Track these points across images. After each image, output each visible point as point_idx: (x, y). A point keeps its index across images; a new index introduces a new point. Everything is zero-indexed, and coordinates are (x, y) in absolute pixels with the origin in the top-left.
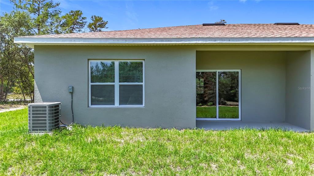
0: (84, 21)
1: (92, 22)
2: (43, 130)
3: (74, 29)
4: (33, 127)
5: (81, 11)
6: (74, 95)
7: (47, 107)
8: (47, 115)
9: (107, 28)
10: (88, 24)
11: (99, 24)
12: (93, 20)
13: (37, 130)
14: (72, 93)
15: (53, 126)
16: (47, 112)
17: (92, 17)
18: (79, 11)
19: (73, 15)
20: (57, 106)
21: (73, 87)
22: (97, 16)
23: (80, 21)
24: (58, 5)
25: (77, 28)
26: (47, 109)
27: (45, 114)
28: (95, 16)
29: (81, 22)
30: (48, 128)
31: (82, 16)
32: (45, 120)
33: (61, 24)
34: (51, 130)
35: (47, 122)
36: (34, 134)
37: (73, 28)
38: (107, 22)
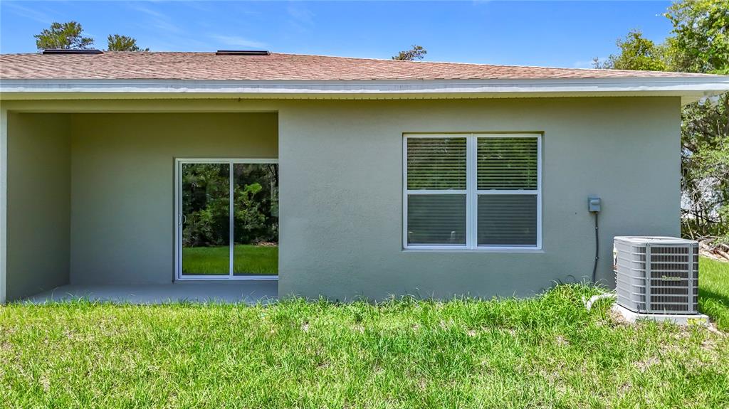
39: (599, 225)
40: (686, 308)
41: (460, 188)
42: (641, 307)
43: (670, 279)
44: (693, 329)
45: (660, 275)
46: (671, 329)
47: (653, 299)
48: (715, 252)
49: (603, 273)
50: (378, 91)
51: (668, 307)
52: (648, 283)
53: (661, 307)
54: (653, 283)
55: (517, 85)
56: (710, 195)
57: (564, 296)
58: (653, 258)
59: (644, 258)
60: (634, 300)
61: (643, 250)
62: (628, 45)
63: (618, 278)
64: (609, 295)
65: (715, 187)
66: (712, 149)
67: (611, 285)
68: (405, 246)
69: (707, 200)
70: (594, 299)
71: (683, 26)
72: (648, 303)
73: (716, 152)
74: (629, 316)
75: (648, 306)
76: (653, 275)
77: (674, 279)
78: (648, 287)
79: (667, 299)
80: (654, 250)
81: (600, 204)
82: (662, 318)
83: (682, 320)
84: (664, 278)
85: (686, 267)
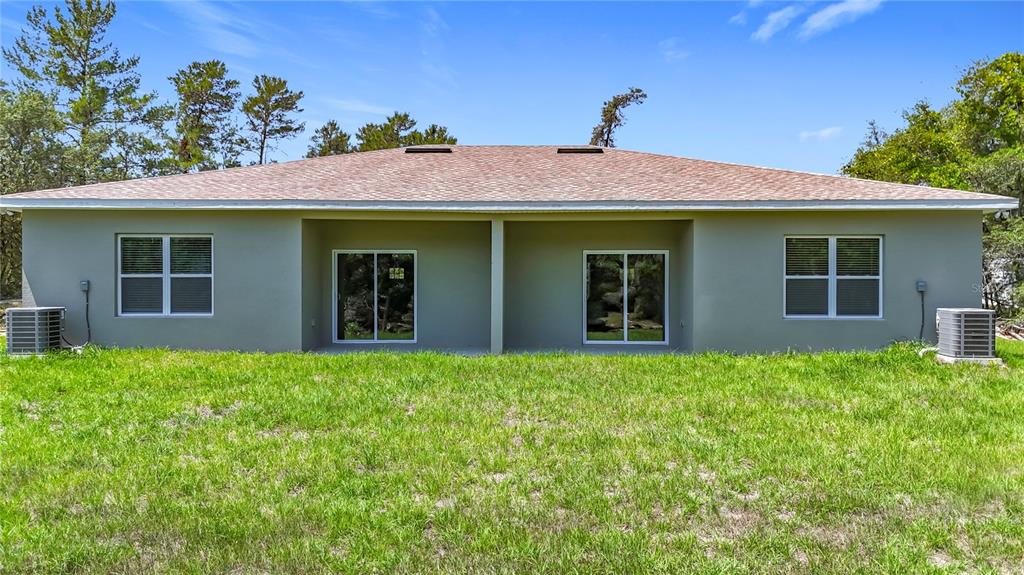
0: (231, 90)
1: (256, 94)
2: (31, 350)
3: (204, 113)
4: (14, 345)
5: (223, 65)
6: (91, 294)
7: (36, 314)
8: (37, 327)
9: (301, 111)
10: (243, 99)
11: (276, 100)
12: (259, 88)
13: (20, 351)
14: (87, 292)
15: (46, 345)
16: (36, 322)
17: (256, 81)
18: (218, 63)
19: (200, 75)
20: (57, 312)
21: (88, 282)
22: (269, 75)
23: (221, 93)
24: (134, 63)
25: (213, 111)
26: (36, 317)
27: (33, 324)
28: (264, 77)
29: (224, 94)
30: (37, 347)
31: (227, 77)
32: (34, 335)
33: (145, 116)
34: (42, 351)
35: (37, 337)
36: (15, 357)
37: (201, 112)
38: (301, 93)
39: (925, 300)
40: (987, 354)
41: (824, 274)
42: (957, 354)
43: (976, 335)
44: (992, 366)
45: (970, 332)
46: (979, 366)
47: (966, 348)
48: (1007, 334)
49: (929, 334)
51: (976, 353)
52: (963, 338)
53: (971, 354)
54: (966, 337)
56: (1001, 276)
57: (904, 348)
58: (966, 321)
59: (959, 321)
60: (953, 349)
61: (959, 316)
62: (915, 118)
63: (940, 337)
64: (933, 349)
65: (1006, 268)
66: (1004, 230)
67: (935, 341)
68: (785, 316)
69: (997, 281)
70: (924, 350)
71: (974, 101)
72: (963, 351)
73: (1008, 233)
74: (950, 360)
75: (962, 353)
76: (966, 332)
77: (979, 335)
78: (963, 340)
79: (974, 348)
80: (966, 316)
81: (925, 286)
82: (972, 360)
83: (985, 361)
84: (973, 334)
85: (988, 327)
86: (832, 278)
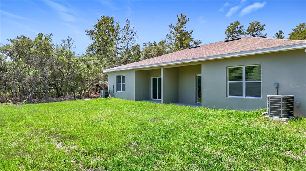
39: (278, 91)
40: (280, 116)
41: (240, 81)
43: (275, 107)
47: (271, 112)
50: (216, 58)
51: (275, 115)
53: (273, 115)
54: (271, 108)
55: (247, 53)
68: (228, 96)
75: (270, 114)
76: (271, 105)
77: (277, 107)
79: (275, 113)
81: (278, 85)
84: (274, 106)
85: (280, 103)
86: (244, 82)
